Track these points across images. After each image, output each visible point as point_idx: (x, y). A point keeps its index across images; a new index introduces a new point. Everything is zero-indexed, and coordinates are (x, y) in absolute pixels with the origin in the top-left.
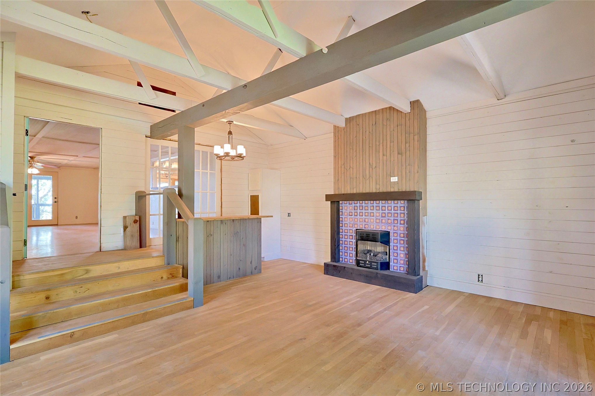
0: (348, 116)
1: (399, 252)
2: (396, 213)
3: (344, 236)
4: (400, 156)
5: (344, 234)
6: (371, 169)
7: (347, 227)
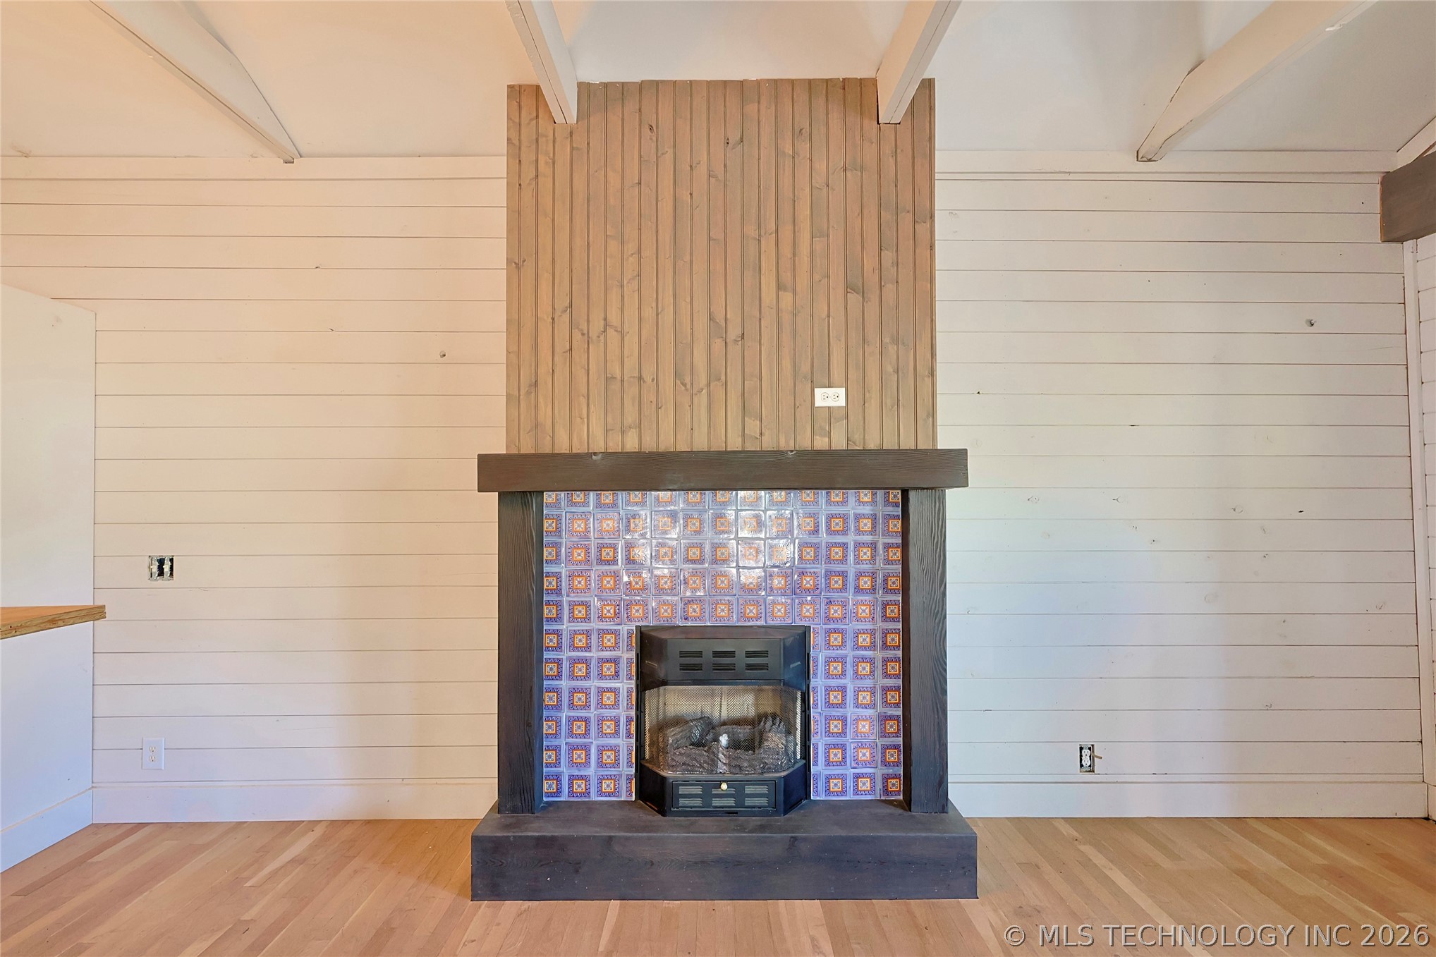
0: (593, 77)
1: (850, 711)
2: (836, 545)
3: (565, 665)
4: (854, 298)
5: (569, 658)
6: (718, 344)
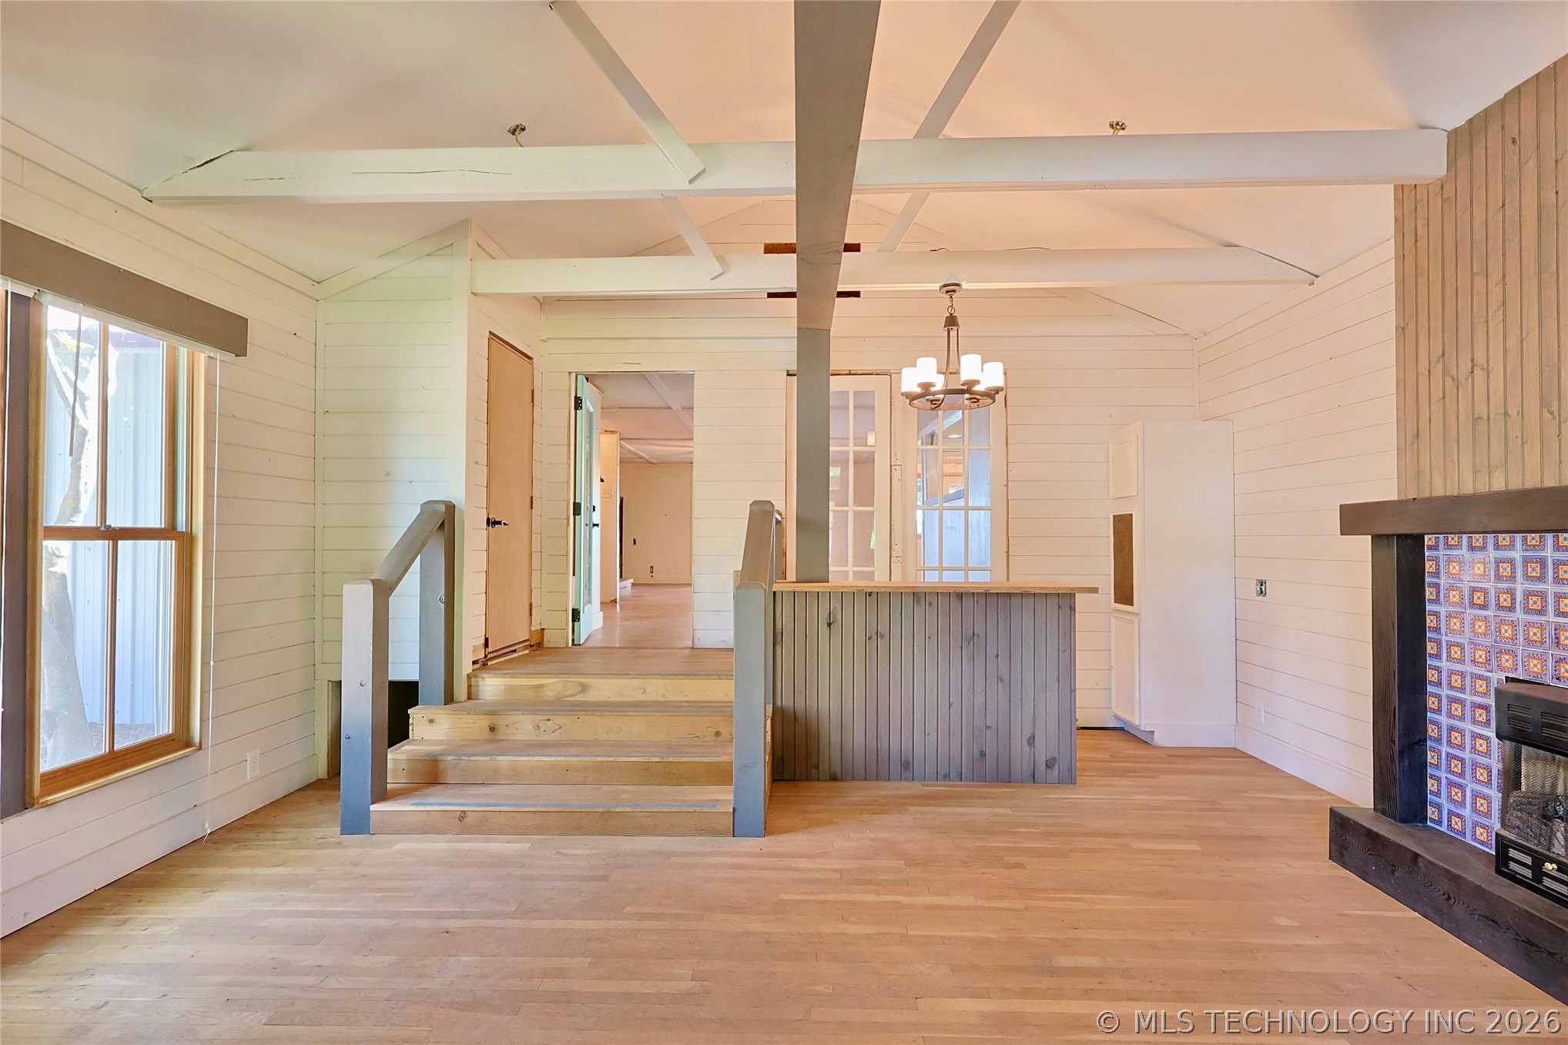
0: (1458, 120)
3: (1444, 702)
5: (1448, 697)
7: (1461, 661)
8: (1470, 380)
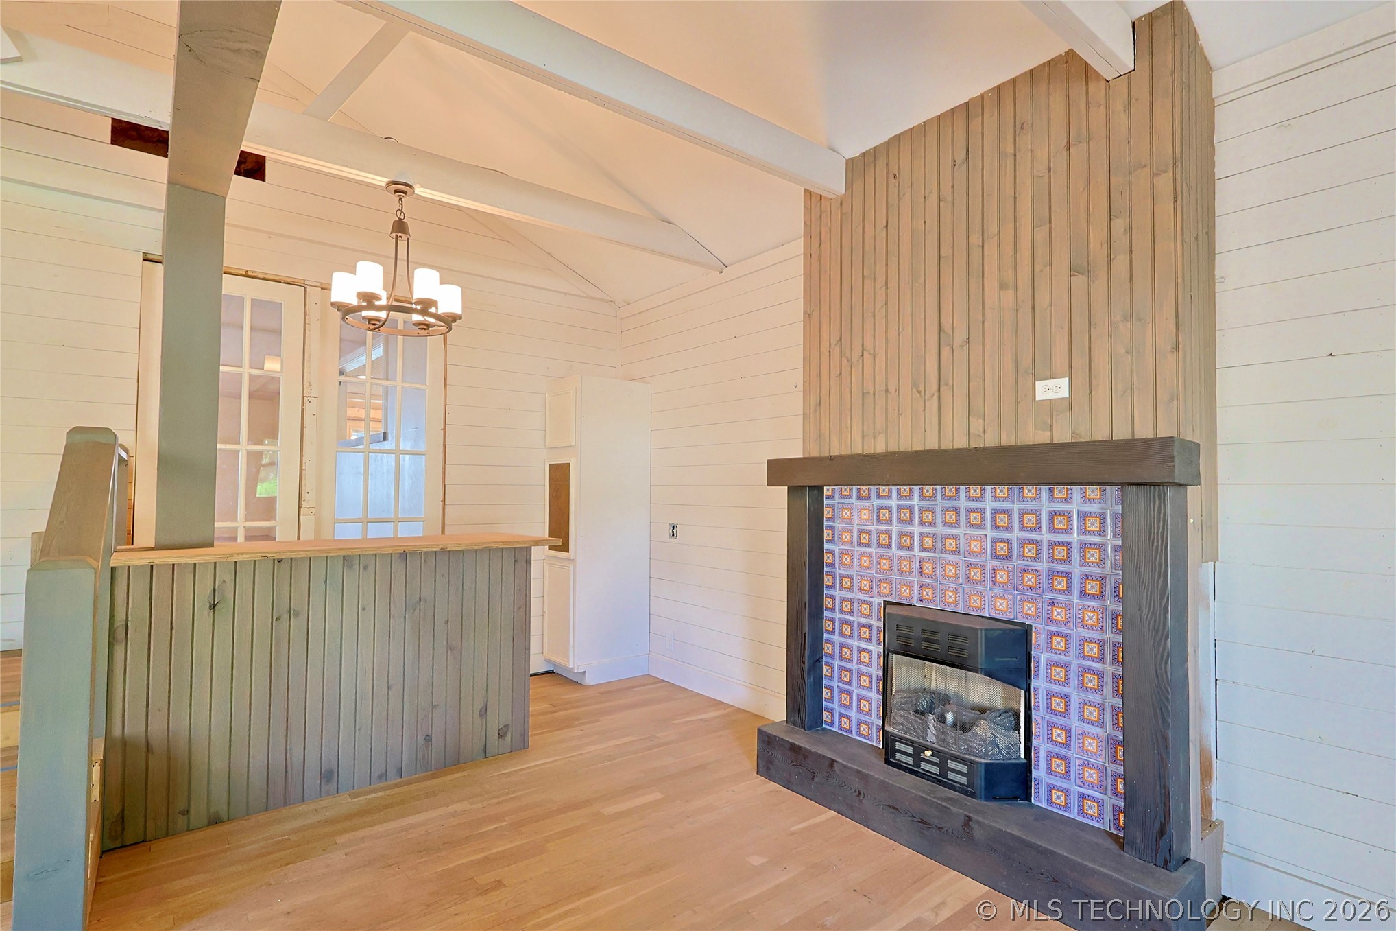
0: (854, 151)
1: (1075, 724)
2: (1060, 544)
3: (837, 624)
4: (1079, 281)
5: (840, 619)
6: (946, 352)
7: (851, 589)
8: (861, 361)
